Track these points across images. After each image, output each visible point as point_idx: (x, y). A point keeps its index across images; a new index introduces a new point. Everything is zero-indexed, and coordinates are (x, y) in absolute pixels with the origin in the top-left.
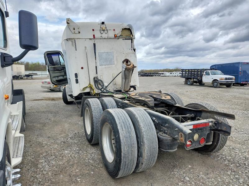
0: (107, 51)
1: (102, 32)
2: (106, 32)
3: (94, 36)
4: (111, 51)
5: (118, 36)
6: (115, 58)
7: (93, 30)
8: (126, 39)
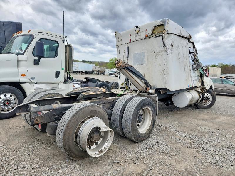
0: (139, 52)
1: (136, 35)
2: (139, 34)
3: (130, 40)
4: (143, 51)
5: (149, 35)
6: (146, 58)
7: (130, 35)
8: (157, 37)
